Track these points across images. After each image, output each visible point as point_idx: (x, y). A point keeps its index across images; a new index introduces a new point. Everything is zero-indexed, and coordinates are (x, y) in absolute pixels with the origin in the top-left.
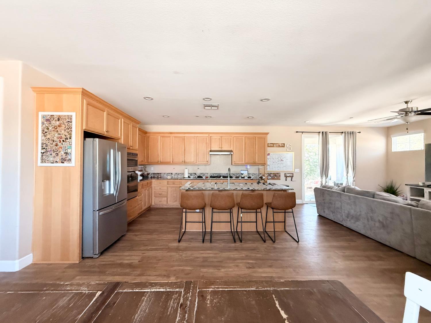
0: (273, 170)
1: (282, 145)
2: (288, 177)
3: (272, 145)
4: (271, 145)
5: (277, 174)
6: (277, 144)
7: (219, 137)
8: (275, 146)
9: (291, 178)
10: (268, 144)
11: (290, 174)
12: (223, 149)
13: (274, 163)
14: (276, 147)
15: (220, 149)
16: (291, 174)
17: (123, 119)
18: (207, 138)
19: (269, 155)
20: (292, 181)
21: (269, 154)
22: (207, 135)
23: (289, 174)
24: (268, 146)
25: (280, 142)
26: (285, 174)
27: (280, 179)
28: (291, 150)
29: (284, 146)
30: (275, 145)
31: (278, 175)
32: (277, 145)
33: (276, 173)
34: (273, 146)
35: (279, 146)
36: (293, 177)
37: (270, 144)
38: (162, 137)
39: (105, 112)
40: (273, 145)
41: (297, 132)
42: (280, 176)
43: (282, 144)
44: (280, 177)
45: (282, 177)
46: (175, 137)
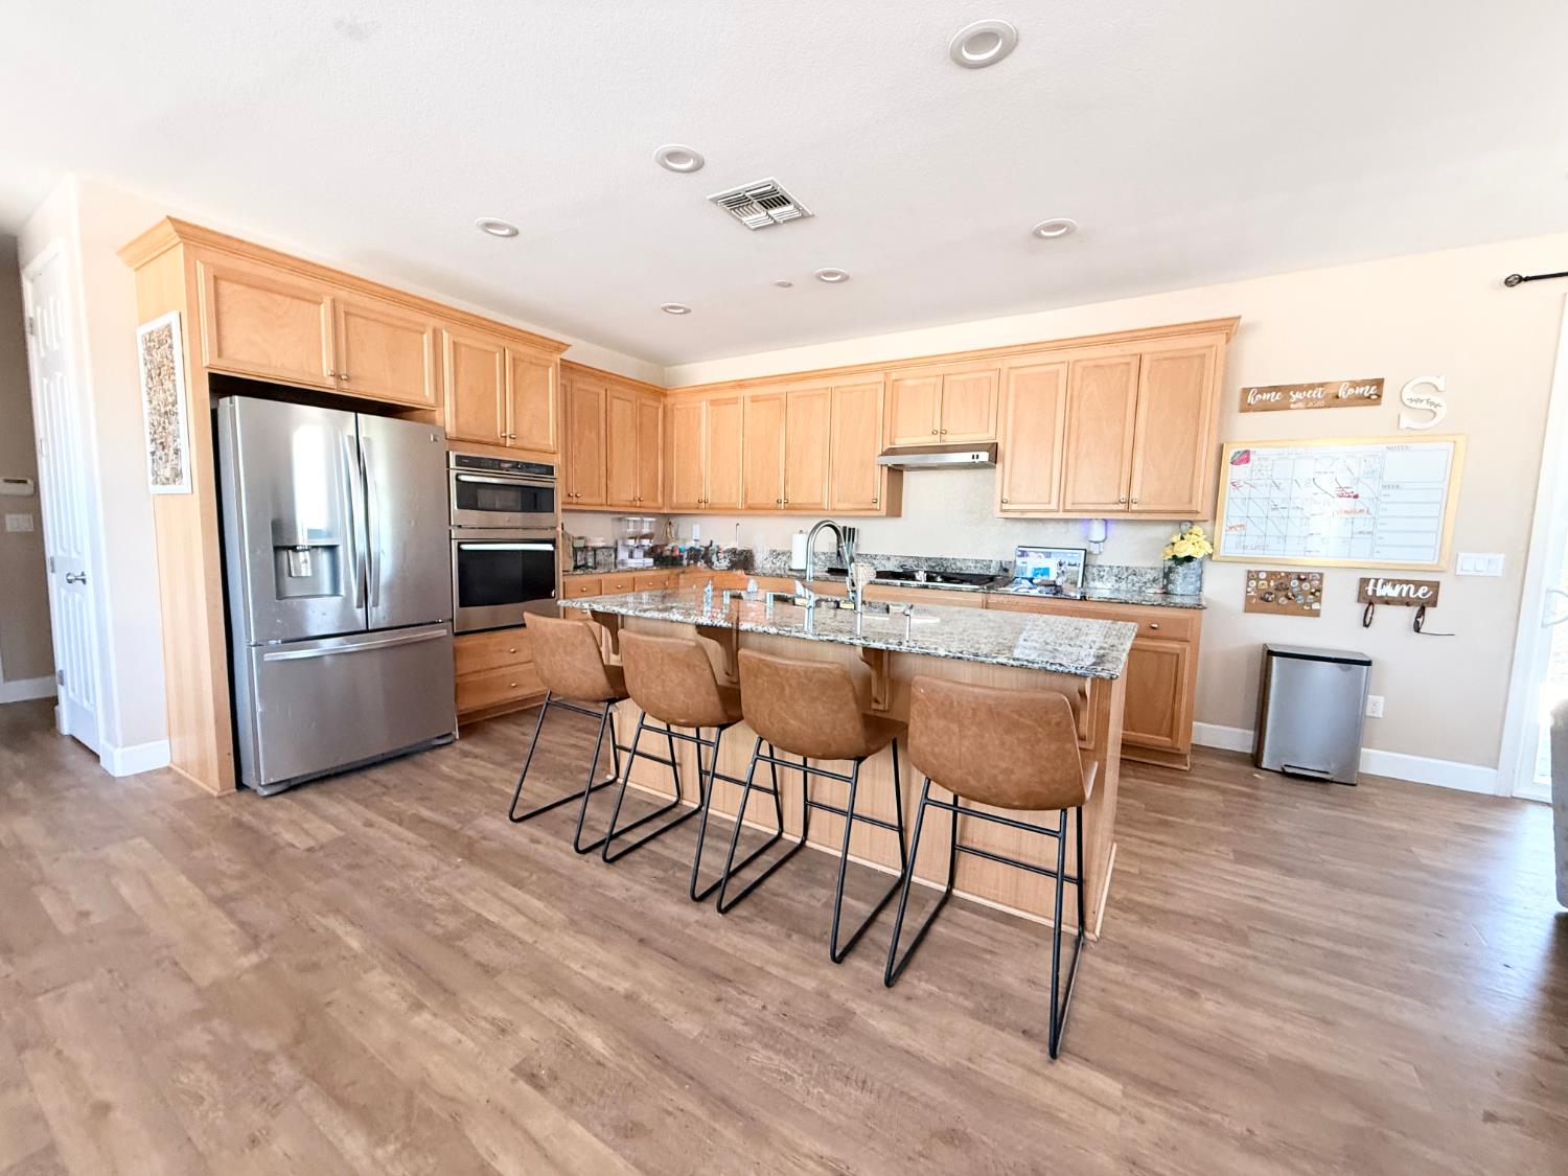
0: (1267, 555)
1: (1359, 391)
2: (1387, 601)
3: (1274, 397)
4: (1266, 396)
5: (1295, 583)
6: (1312, 387)
7: (934, 380)
8: (1298, 401)
9: (1414, 610)
10: (1246, 391)
11: (1407, 582)
12: (950, 440)
13: (1275, 508)
14: (1310, 405)
15: (935, 441)
16: (1418, 584)
17: (447, 331)
18: (877, 390)
19: (1248, 460)
20: (1417, 629)
21: (1244, 457)
22: (880, 377)
23: (1394, 583)
24: (1246, 408)
25: (1342, 372)
26: (1364, 582)
27: (1316, 614)
28: (1436, 420)
29: (1375, 399)
30: (1298, 395)
31: (1306, 586)
32: (1318, 393)
33: (1288, 574)
34: (1283, 406)
35: (1335, 401)
36: (1429, 610)
37: (1261, 390)
38: (714, 402)
39: (320, 304)
40: (1278, 397)
41: (1521, 279)
42: (1317, 593)
43: (1355, 384)
44: (1319, 600)
45: (1339, 600)
46: (755, 399)
